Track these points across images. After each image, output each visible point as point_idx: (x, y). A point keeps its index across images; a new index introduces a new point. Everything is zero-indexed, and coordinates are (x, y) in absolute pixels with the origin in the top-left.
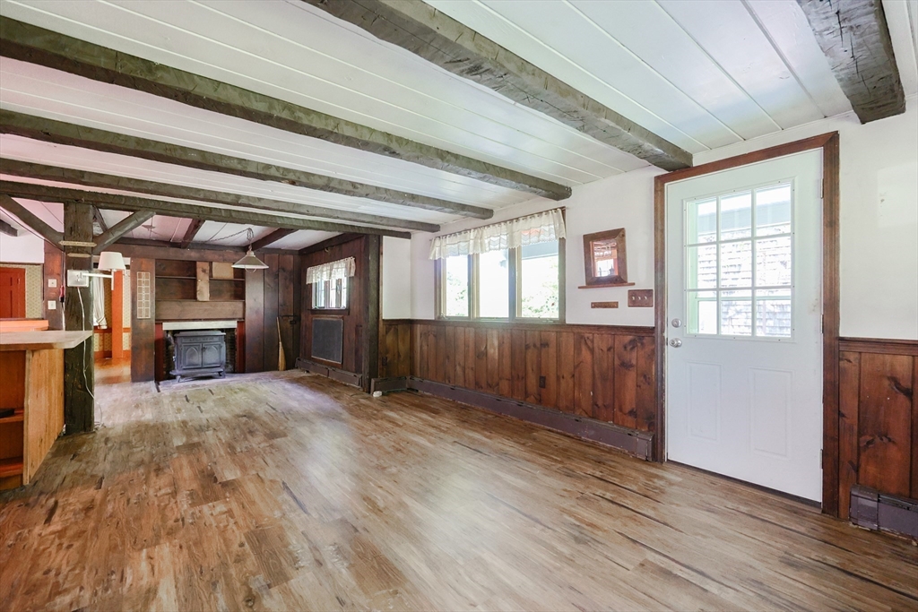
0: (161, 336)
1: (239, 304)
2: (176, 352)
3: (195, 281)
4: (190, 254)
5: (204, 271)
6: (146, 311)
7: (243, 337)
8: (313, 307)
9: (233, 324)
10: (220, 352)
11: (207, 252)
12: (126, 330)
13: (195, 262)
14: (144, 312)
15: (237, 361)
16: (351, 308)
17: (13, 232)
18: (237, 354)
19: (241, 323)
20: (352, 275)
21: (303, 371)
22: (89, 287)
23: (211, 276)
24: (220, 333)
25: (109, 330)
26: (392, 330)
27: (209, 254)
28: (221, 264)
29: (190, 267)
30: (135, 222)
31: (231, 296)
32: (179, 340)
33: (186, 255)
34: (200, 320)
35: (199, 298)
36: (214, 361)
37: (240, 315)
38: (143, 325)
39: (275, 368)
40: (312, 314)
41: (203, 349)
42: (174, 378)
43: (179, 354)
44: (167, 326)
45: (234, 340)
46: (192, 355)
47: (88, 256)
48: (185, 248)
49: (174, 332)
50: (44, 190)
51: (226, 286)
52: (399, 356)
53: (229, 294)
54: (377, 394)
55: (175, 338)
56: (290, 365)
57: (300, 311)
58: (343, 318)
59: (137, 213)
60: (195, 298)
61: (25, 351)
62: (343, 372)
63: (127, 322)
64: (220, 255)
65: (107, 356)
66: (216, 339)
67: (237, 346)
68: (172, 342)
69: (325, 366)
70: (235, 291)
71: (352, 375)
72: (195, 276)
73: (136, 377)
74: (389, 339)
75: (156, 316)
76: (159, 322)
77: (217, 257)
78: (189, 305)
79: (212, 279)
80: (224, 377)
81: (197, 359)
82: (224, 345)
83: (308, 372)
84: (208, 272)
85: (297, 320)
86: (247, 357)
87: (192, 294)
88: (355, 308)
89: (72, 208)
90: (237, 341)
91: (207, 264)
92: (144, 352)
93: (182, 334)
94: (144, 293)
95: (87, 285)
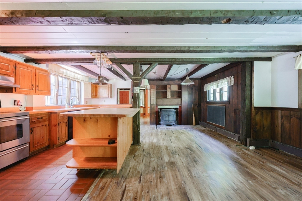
0: (157, 110)
1: (179, 99)
2: (161, 116)
3: (166, 92)
4: (165, 83)
5: (169, 88)
6: (154, 102)
7: (181, 112)
8: (208, 100)
9: (178, 107)
10: (174, 116)
11: (170, 81)
12: (149, 107)
13: (166, 85)
14: (153, 102)
15: (179, 120)
16: (231, 100)
17: (125, 80)
18: (179, 118)
19: (180, 106)
20: (232, 84)
21: (203, 127)
22: (139, 93)
23: (171, 90)
24: (174, 110)
25: (145, 107)
26: (260, 113)
27: (171, 82)
28: (174, 85)
29: (165, 87)
30: (152, 68)
31: (177, 97)
32: (162, 112)
33: (164, 83)
34: (168, 105)
35: (168, 97)
36: (172, 120)
37: (180, 104)
38: (153, 106)
39: (192, 124)
40: (207, 103)
41: (169, 115)
42: (161, 124)
43: (162, 116)
44: (159, 107)
45: (178, 112)
46: (166, 117)
47: (139, 82)
48: (164, 80)
49: (161, 109)
50: (128, 60)
51: (175, 93)
52: (264, 127)
53: (176, 96)
54: (252, 148)
55: (161, 111)
56: (197, 124)
57: (201, 102)
58: (225, 106)
59: (152, 64)
60: (166, 97)
61: (117, 118)
62: (226, 131)
63: (149, 105)
64: (173, 82)
65: (144, 114)
66: (173, 112)
67: (179, 115)
68: (160, 112)
69: (214, 127)
70: (178, 95)
71: (233, 134)
72: (166, 90)
73: (151, 123)
74: (258, 118)
75: (156, 103)
76: (157, 105)
77: (173, 83)
78: (165, 100)
79: (171, 91)
80: (175, 126)
81: (167, 119)
82: (175, 114)
83: (205, 127)
84: (170, 88)
85: (199, 106)
86: (182, 119)
87: (165, 96)
88: (234, 101)
89: (135, 65)
90: (179, 113)
91: (170, 86)
92: (153, 115)
93: (163, 110)
94: (153, 96)
95: (138, 92)
